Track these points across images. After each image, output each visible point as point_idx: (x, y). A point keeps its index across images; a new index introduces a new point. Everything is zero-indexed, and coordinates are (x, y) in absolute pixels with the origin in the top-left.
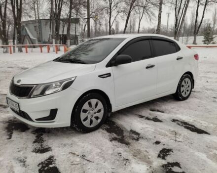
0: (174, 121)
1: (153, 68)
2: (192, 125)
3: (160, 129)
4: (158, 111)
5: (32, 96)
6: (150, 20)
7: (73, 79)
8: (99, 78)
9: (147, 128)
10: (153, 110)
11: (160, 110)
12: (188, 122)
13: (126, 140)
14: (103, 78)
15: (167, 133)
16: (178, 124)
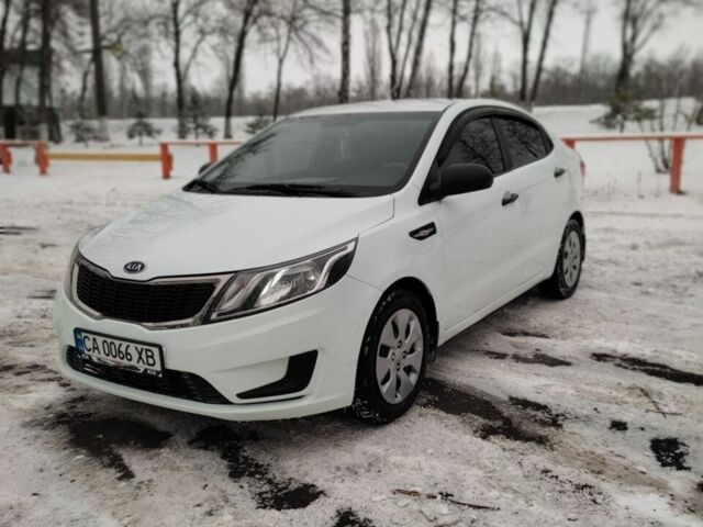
0: (600, 357)
1: (517, 202)
2: (658, 365)
3: (587, 384)
4: (526, 334)
5: (214, 316)
6: (312, 61)
7: (350, 248)
8: (411, 239)
9: (548, 386)
10: (512, 334)
11: (532, 331)
12: (642, 358)
13: (524, 428)
14: (421, 238)
15: (615, 393)
16: (619, 365)
